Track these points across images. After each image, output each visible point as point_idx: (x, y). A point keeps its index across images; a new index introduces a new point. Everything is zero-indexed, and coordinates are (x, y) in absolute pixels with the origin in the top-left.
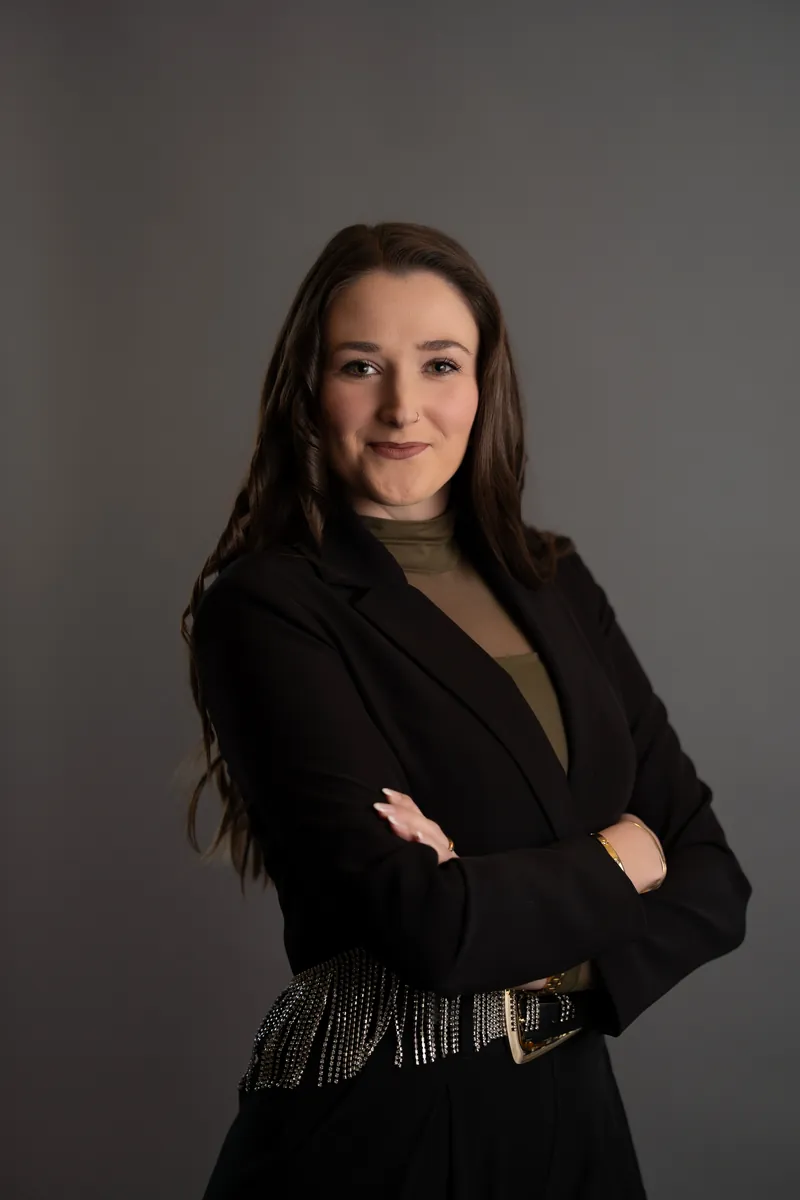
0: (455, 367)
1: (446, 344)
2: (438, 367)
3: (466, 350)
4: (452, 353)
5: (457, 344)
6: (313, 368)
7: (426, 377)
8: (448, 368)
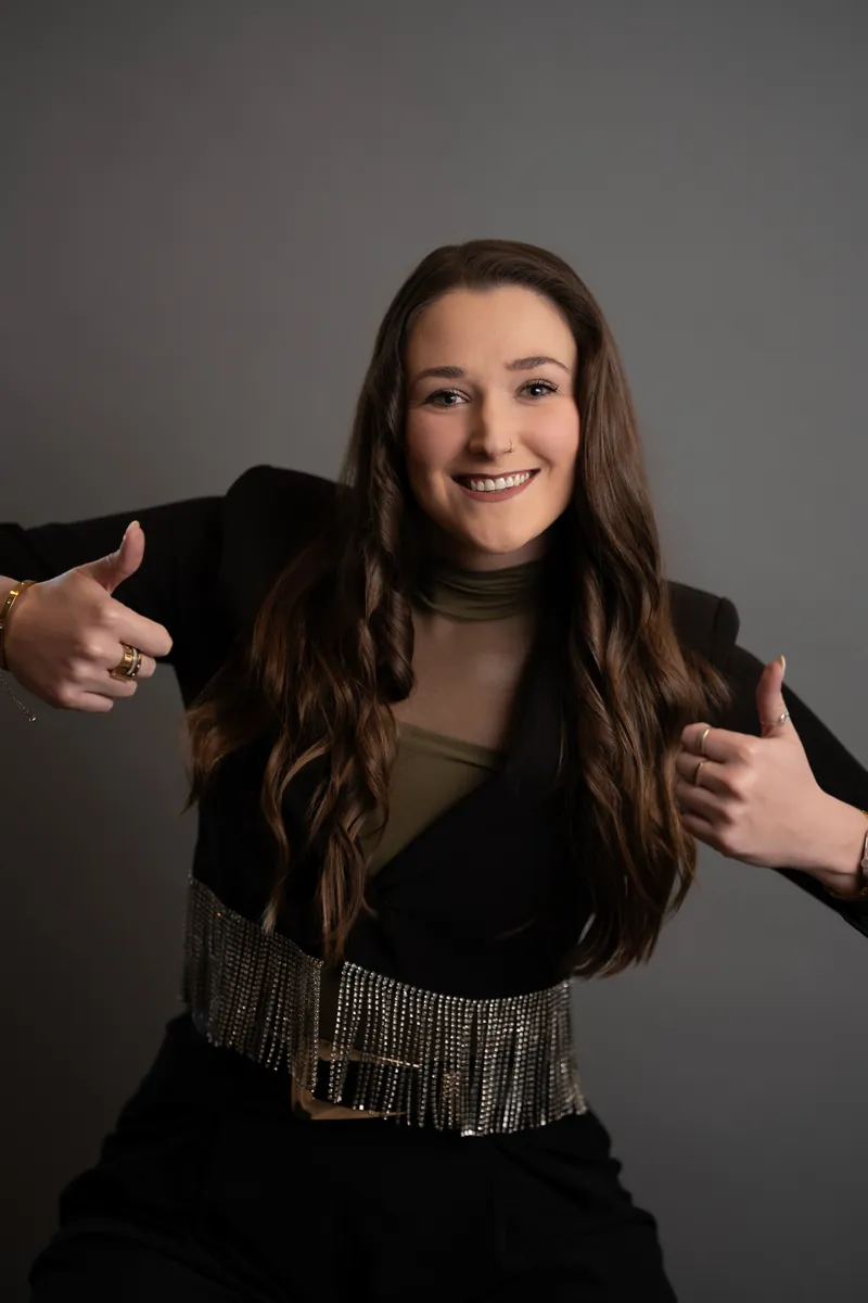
0: (552, 390)
1: (539, 360)
2: (534, 390)
3: (561, 365)
4: (548, 372)
5: (552, 361)
6: (394, 405)
7: (520, 402)
8: (545, 391)
